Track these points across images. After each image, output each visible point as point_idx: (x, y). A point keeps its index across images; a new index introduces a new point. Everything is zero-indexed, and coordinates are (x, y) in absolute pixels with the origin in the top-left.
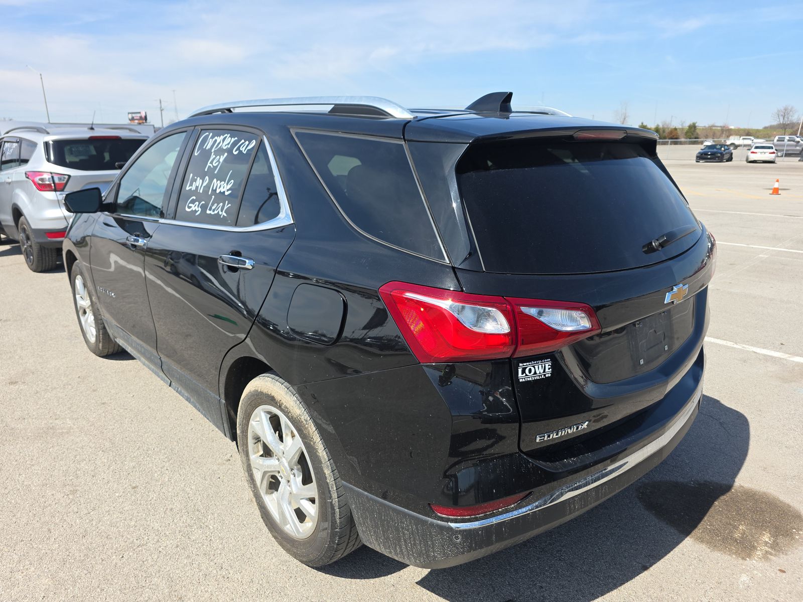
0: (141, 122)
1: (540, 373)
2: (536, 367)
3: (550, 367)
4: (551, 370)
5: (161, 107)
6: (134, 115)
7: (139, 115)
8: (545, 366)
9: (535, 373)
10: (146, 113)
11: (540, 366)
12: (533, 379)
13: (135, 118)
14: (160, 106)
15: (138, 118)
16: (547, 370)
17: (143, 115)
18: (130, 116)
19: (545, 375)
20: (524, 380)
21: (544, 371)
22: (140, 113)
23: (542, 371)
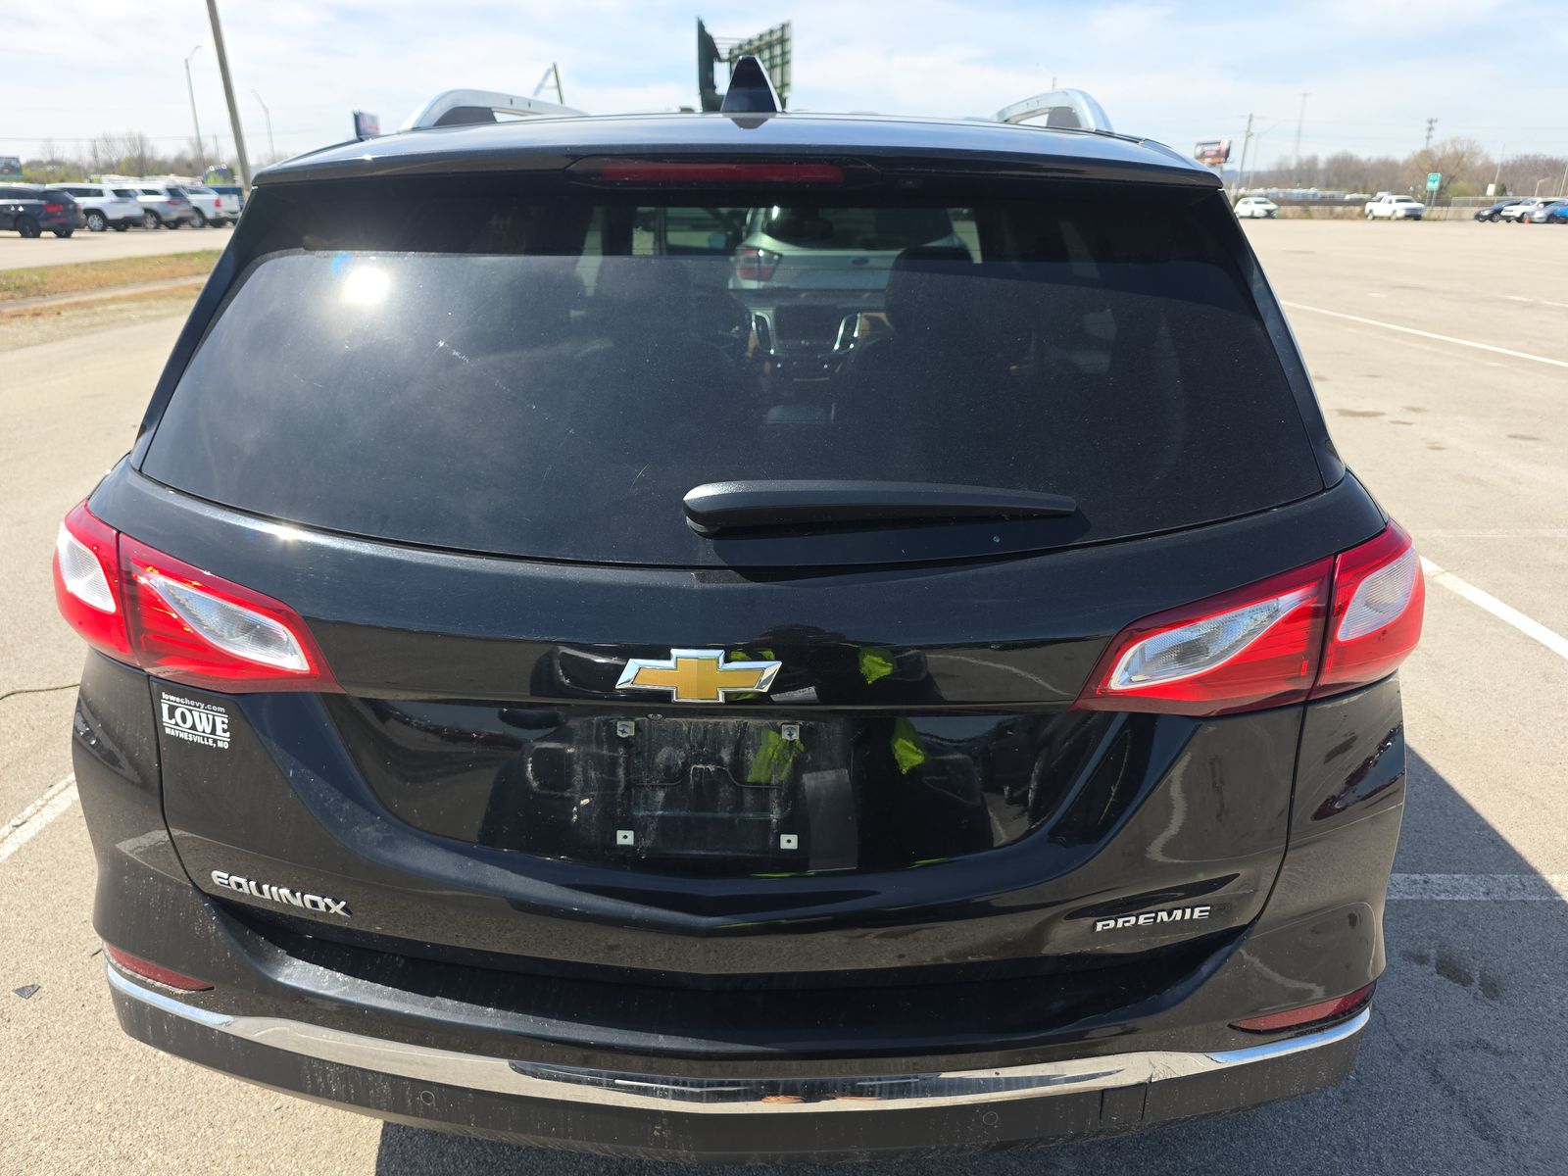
0: (1216, 160)
1: (204, 732)
2: (196, 714)
3: (226, 727)
4: (228, 734)
5: (1249, 130)
6: (1206, 148)
7: (1216, 148)
8: (214, 720)
9: (193, 727)
10: (1230, 143)
11: (204, 716)
12: (191, 739)
13: (1207, 153)
14: (1246, 129)
15: (1213, 153)
16: (219, 731)
17: (1224, 147)
18: (1199, 151)
19: (215, 741)
20: (173, 733)
21: (213, 731)
22: (1219, 143)
23: (208, 730)
